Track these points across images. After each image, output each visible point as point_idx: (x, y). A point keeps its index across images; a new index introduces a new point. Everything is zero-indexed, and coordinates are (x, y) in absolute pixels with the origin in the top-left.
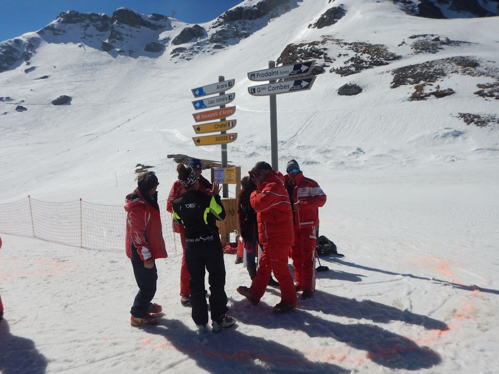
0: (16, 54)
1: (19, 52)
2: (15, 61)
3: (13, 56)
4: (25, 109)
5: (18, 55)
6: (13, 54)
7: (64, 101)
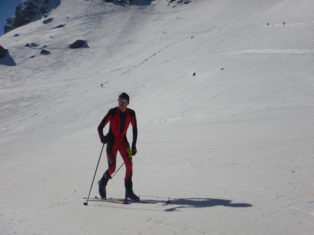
0: (35, 9)
1: (37, 8)
2: (35, 15)
3: (33, 11)
4: (49, 53)
5: (37, 10)
6: (33, 10)
7: (80, 44)
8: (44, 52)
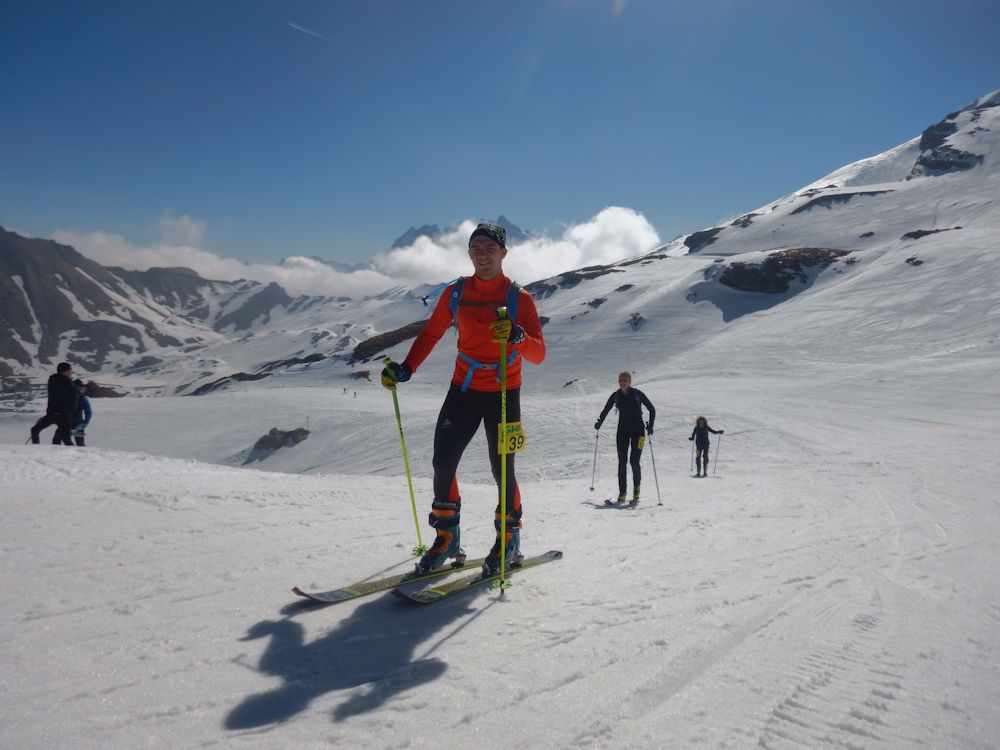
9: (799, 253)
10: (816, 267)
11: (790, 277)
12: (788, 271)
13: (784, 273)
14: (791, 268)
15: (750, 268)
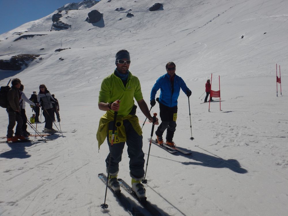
4: (133, 15)
7: (158, 7)
8: (130, 15)
9: (22, 56)
10: (29, 61)
11: (21, 65)
12: (20, 62)
13: (19, 63)
14: (21, 61)
15: (5, 61)
